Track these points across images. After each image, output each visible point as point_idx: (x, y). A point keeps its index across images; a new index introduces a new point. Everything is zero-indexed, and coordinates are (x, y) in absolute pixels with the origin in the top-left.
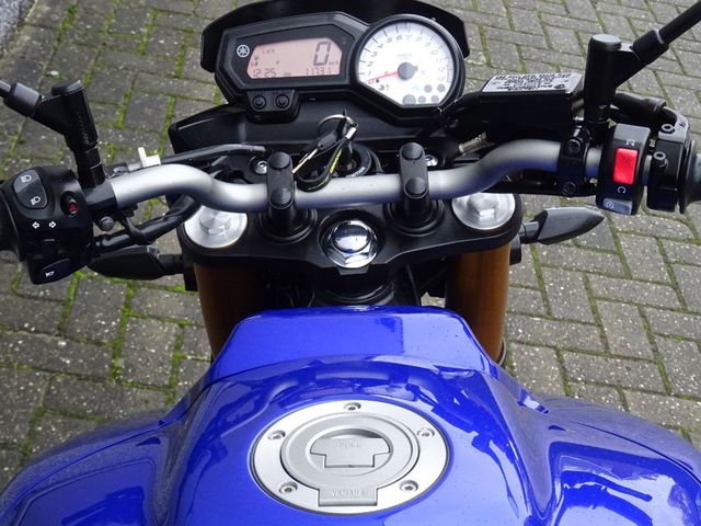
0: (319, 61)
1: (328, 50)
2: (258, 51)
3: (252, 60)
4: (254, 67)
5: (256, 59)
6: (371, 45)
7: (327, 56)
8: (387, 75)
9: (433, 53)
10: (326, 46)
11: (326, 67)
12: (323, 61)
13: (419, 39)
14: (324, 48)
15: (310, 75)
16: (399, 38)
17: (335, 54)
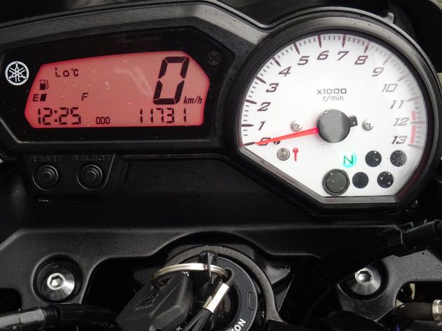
0: (163, 95)
1: (183, 73)
2: (47, 73)
3: (36, 89)
4: (42, 105)
5: (43, 87)
6: (269, 72)
7: (180, 87)
8: (297, 133)
9: (386, 88)
10: (178, 66)
11: (178, 107)
12: (172, 95)
13: (361, 61)
14: (174, 69)
15: (147, 123)
16: (323, 56)
17: (197, 82)
